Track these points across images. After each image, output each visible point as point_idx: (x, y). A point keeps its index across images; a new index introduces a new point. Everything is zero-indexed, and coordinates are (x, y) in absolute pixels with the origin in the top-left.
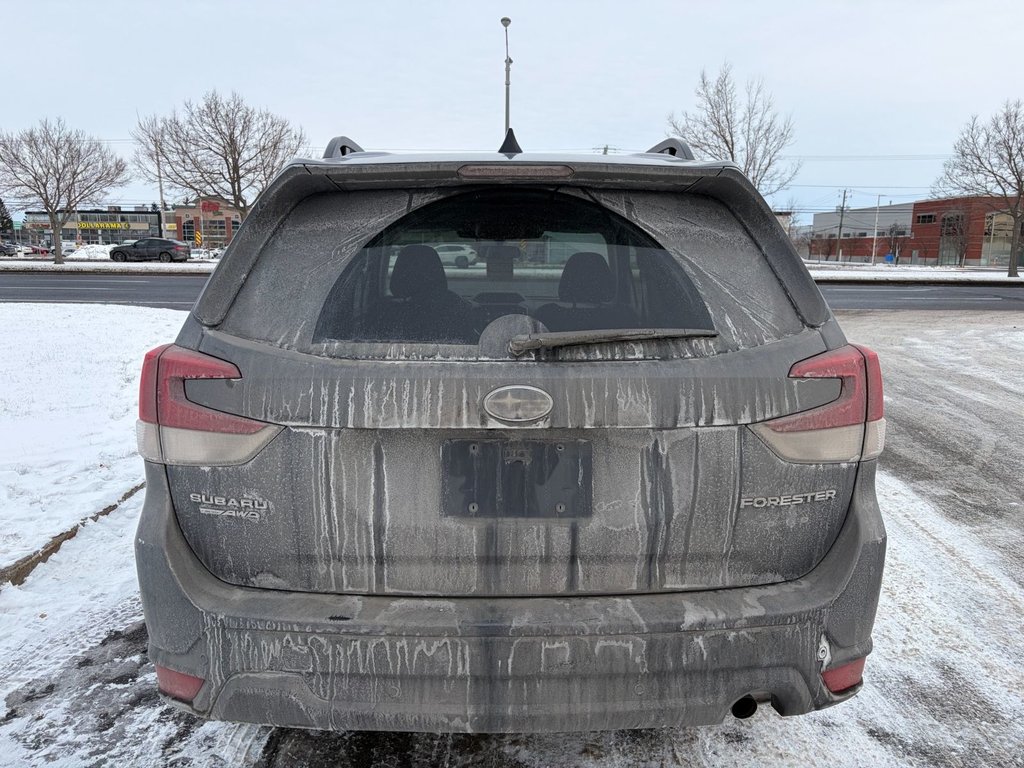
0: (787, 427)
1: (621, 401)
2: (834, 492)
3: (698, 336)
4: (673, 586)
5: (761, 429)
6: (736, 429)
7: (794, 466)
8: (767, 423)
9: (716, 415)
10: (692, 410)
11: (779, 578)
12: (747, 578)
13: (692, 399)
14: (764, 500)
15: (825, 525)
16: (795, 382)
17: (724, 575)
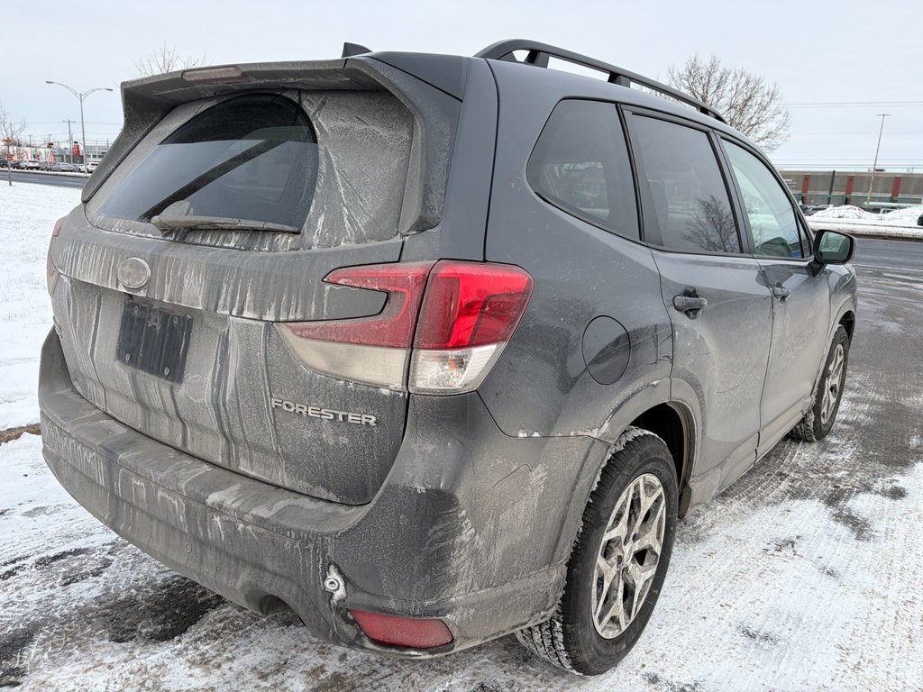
0: (307, 332)
1: (186, 281)
2: (374, 419)
3: (284, 232)
4: (245, 470)
5: (285, 331)
6: (263, 324)
7: (318, 376)
8: (289, 324)
9: (246, 308)
10: (229, 299)
11: (333, 497)
12: (302, 485)
13: (231, 288)
14: (292, 404)
15: (371, 454)
16: (328, 287)
17: (283, 474)
